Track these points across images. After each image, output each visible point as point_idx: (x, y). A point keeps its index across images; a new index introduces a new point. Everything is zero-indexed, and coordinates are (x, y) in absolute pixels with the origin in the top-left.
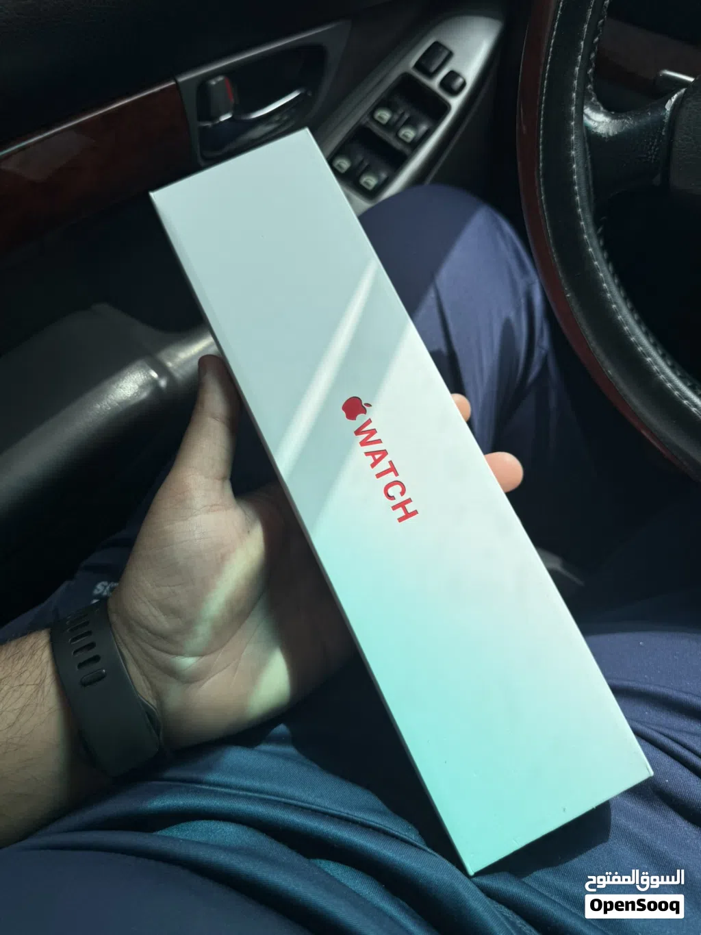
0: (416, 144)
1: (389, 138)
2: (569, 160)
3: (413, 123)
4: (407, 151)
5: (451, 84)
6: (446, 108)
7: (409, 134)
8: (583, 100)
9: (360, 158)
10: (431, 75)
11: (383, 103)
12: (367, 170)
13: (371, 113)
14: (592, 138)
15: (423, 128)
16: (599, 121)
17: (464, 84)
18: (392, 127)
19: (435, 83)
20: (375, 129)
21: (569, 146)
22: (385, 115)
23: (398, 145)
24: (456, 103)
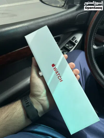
0: (71, 49)
1: (68, 48)
2: (91, 52)
3: (71, 46)
4: (70, 50)
5: (76, 41)
6: (75, 44)
7: (70, 47)
8: (93, 44)
9: (64, 50)
10: (73, 40)
11: (67, 44)
12: (65, 52)
13: (65, 45)
14: (94, 49)
15: (72, 47)
16: (95, 47)
17: (77, 42)
18: (68, 47)
19: (74, 41)
20: (66, 47)
21: (91, 50)
22: (67, 45)
23: (69, 49)
24: (76, 44)
